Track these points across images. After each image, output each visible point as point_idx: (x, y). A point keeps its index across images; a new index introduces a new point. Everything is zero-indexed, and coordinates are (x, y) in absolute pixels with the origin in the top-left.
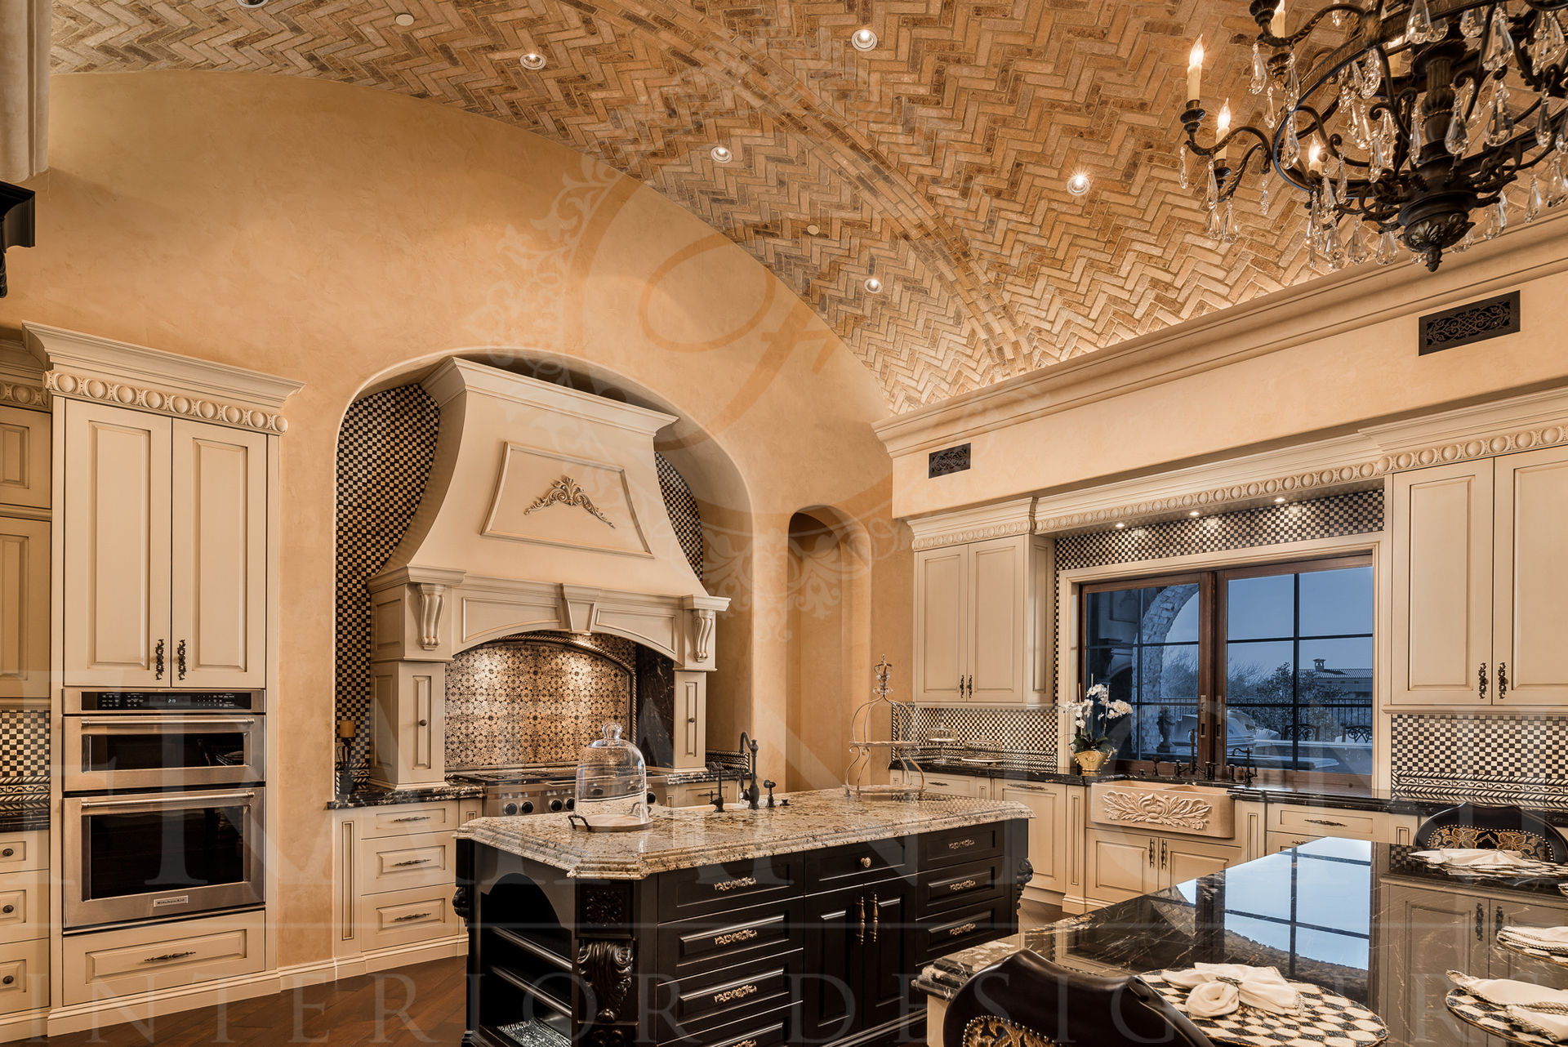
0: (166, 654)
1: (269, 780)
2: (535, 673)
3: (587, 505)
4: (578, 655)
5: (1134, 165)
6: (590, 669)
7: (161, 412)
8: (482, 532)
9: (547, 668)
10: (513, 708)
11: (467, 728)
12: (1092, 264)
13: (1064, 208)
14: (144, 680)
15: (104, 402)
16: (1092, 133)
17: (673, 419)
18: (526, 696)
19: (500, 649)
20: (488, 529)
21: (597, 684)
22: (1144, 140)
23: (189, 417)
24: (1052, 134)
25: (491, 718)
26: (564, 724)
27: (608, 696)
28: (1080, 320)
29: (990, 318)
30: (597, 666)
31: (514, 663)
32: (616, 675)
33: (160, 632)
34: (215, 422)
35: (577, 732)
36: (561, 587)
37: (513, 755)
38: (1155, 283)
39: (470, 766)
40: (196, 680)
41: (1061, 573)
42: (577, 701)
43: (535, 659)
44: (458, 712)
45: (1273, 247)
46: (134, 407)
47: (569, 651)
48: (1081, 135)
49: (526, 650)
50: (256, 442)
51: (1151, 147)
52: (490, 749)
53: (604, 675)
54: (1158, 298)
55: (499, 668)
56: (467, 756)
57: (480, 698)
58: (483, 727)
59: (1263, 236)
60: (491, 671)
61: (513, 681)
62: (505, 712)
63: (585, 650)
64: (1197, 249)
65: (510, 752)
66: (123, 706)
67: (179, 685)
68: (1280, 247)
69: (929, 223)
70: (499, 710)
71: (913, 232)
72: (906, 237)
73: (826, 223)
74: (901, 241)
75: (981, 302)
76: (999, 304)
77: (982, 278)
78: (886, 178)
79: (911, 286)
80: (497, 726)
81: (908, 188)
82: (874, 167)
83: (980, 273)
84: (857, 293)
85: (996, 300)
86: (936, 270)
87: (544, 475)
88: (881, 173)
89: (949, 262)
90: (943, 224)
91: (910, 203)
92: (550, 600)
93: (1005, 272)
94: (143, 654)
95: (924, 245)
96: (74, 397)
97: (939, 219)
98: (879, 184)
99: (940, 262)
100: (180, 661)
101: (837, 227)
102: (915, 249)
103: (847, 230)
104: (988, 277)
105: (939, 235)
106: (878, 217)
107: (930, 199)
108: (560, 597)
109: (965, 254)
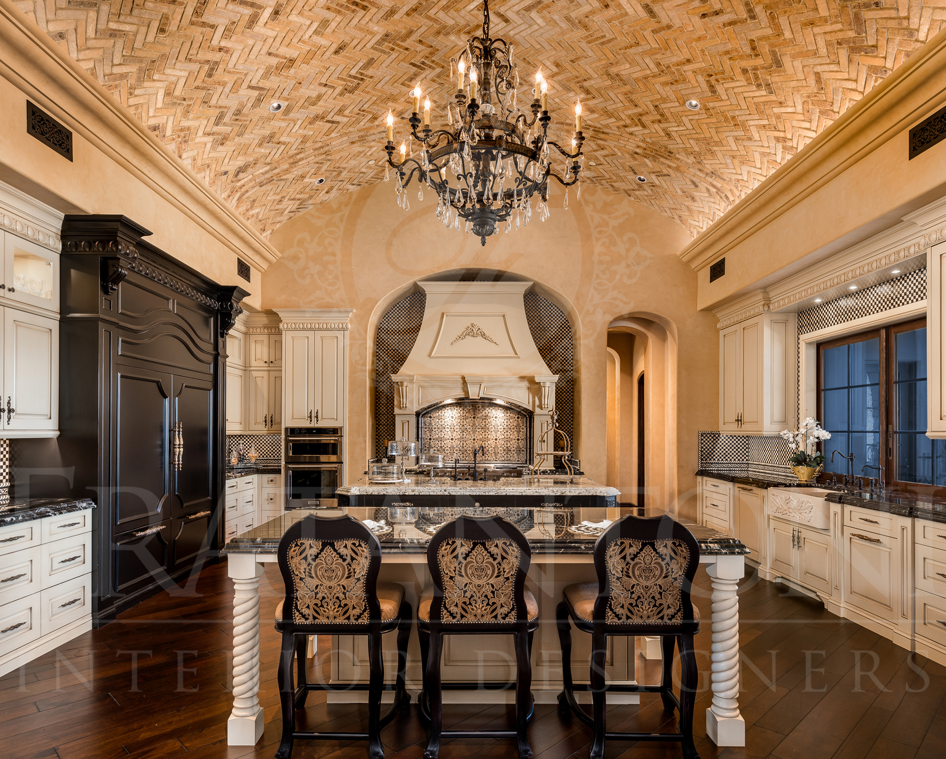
0: (313, 415)
1: (344, 460)
2: (474, 418)
3: (483, 335)
4: (497, 408)
5: (711, 87)
6: (503, 414)
7: (311, 329)
8: (430, 355)
9: (480, 415)
10: (463, 434)
11: (441, 443)
12: (737, 139)
13: (697, 117)
14: (306, 424)
15: (295, 329)
16: (676, 81)
17: (531, 283)
18: (470, 428)
19: (457, 406)
20: (433, 354)
21: (507, 422)
22: (705, 74)
23: (319, 329)
24: (658, 88)
25: (452, 439)
26: (489, 442)
27: (513, 428)
28: (753, 170)
29: (708, 179)
30: (507, 413)
31: (463, 413)
32: (518, 418)
33: (311, 408)
34: (327, 329)
35: (496, 447)
36: (463, 378)
38: (777, 139)
40: (322, 424)
41: (801, 337)
42: (496, 432)
43: (474, 411)
44: (437, 436)
45: (826, 101)
46: (303, 329)
47: (492, 406)
48: (672, 84)
49: (470, 406)
50: (340, 334)
51: (712, 75)
53: (511, 418)
54: (784, 148)
55: (456, 416)
57: (447, 430)
58: (448, 443)
59: (815, 96)
60: (452, 417)
61: (463, 422)
62: (459, 437)
63: (500, 406)
64: (785, 114)
65: (462, 456)
66: (300, 433)
67: (317, 426)
68: (830, 100)
69: (641, 144)
70: (456, 435)
71: (638, 150)
72: (636, 153)
73: (596, 158)
74: (636, 156)
75: (699, 173)
76: (708, 172)
77: (689, 161)
78: (603, 133)
79: (659, 174)
80: (456, 443)
81: (617, 133)
82: (594, 130)
83: (685, 159)
84: (637, 184)
85: (705, 170)
86: (663, 164)
87: (462, 325)
88: (599, 132)
89: (666, 158)
90: (647, 142)
91: (623, 138)
92: (460, 385)
93: (697, 155)
94: (306, 415)
95: (648, 154)
96: (287, 330)
97: (644, 141)
98: (602, 136)
99: (662, 159)
100: (317, 417)
101: (602, 159)
102: (645, 157)
103: (607, 158)
104: (691, 160)
105: (650, 148)
106: (615, 149)
107: (631, 134)
108: (464, 382)
109: (670, 152)
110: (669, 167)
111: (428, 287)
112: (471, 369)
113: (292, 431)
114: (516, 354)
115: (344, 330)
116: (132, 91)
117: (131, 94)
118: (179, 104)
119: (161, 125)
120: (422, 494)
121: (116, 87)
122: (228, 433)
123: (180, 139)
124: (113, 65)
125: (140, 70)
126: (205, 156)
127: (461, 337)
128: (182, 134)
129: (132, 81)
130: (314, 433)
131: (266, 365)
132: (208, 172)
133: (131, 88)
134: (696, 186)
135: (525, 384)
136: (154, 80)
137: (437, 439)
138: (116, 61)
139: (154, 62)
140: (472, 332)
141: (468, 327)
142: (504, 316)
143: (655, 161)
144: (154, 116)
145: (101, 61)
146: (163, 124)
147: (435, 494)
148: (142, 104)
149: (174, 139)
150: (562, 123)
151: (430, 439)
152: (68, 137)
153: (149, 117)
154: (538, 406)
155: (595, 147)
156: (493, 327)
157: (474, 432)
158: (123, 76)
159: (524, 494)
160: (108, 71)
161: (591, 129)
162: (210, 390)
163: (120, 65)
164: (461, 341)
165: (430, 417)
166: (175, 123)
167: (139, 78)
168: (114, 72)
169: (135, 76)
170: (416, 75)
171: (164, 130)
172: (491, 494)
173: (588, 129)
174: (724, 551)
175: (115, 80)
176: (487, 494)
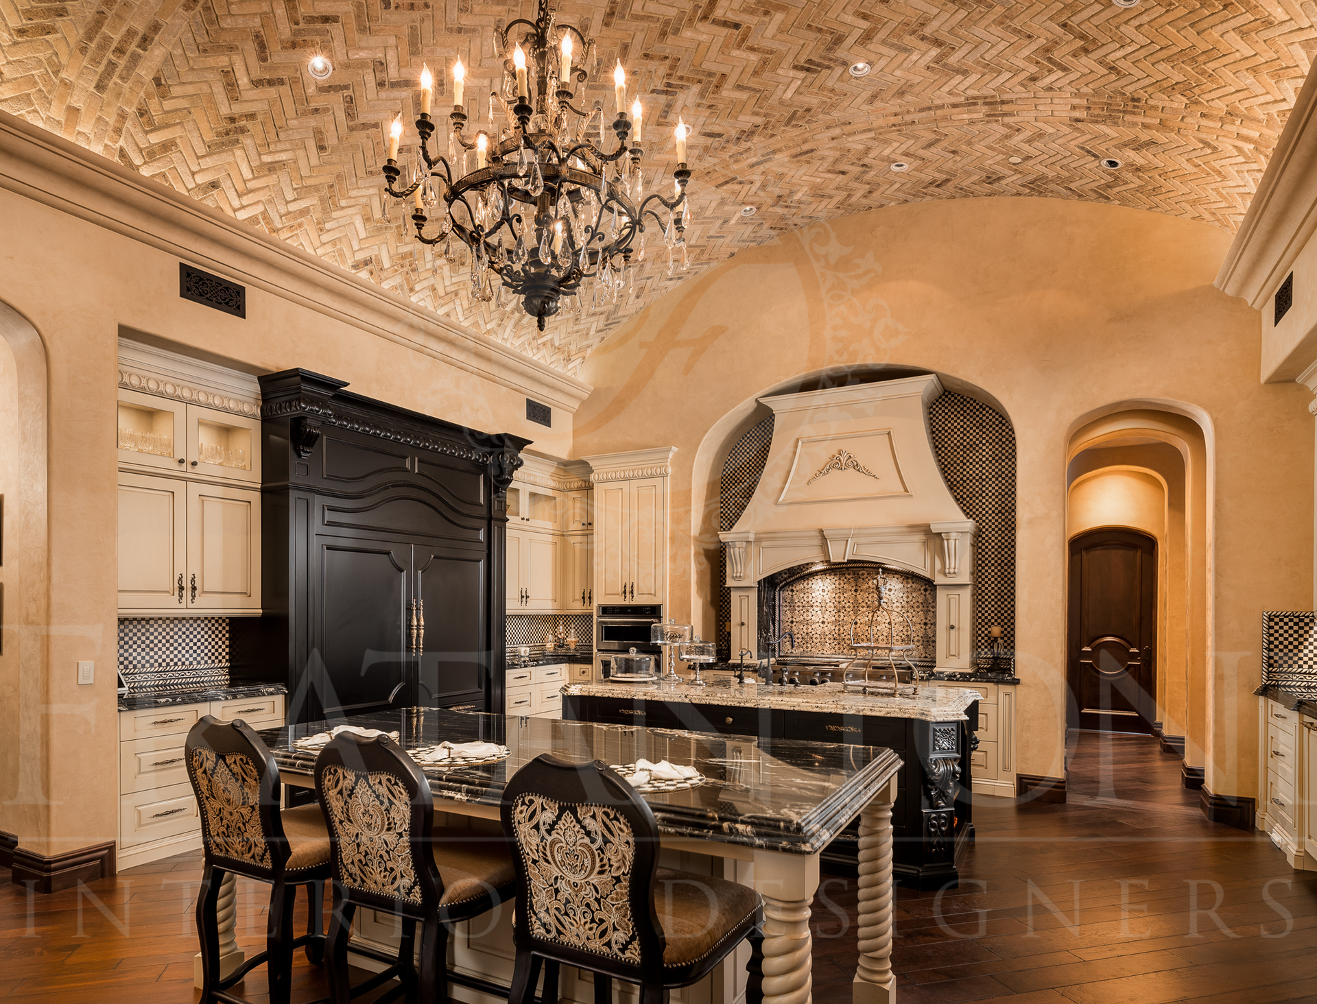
2: (856, 591)
3: (856, 466)
4: (891, 576)
6: (901, 586)
7: (625, 479)
8: (776, 503)
9: (865, 586)
10: (839, 616)
11: (807, 629)
14: (620, 601)
17: (932, 377)
18: (849, 607)
19: (830, 575)
20: (781, 500)
21: (908, 597)
23: (634, 478)
25: (823, 622)
26: (879, 628)
27: (918, 607)
30: (908, 583)
31: (840, 584)
32: (926, 590)
33: (626, 581)
34: (643, 478)
35: (890, 635)
36: (821, 531)
37: (839, 649)
39: (809, 654)
40: (639, 600)
42: (890, 611)
43: (856, 580)
44: (802, 618)
49: (849, 574)
50: (658, 482)
52: (823, 644)
53: (915, 590)
55: (829, 588)
56: (807, 647)
57: (816, 609)
58: (818, 629)
60: (823, 590)
61: (839, 597)
62: (833, 618)
65: (837, 647)
66: (613, 613)
67: (633, 603)
69: (1076, 101)
70: (829, 617)
71: (1077, 114)
72: (1077, 120)
73: (1017, 151)
74: (1079, 125)
75: (1204, 122)
76: (1223, 114)
77: (1175, 105)
78: (1003, 102)
79: (1138, 146)
80: (828, 628)
81: (1025, 95)
82: (986, 104)
83: (1167, 104)
84: (1110, 174)
85: (1215, 112)
86: (1134, 124)
87: (824, 453)
88: (995, 103)
89: (1134, 113)
90: (1086, 94)
91: (1041, 101)
92: (817, 541)
93: (1184, 88)
94: (620, 590)
95: (1098, 115)
96: (600, 482)
97: (1078, 94)
98: (1005, 108)
99: (1128, 117)
100: (632, 592)
101: (1026, 147)
102: (1097, 122)
103: (1036, 144)
104: (1180, 102)
105: (1095, 103)
106: (1039, 124)
107: (1050, 89)
108: (824, 539)
109: (1133, 100)
110: (1145, 126)
111: (776, 404)
112: (834, 518)
113: (606, 610)
114: (906, 491)
115: (663, 476)
116: (321, 226)
117: (321, 230)
118: (386, 228)
119: (373, 257)
120: (656, 699)
121: (300, 225)
122: (508, 612)
123: (405, 269)
124: (287, 202)
125: (321, 200)
126: (447, 283)
127: (822, 472)
128: (407, 262)
129: (316, 215)
130: (628, 613)
131: (585, 528)
132: (458, 302)
133: (319, 223)
134: (1215, 149)
135: (920, 537)
136: (343, 208)
137: (801, 622)
138: (289, 197)
139: (332, 186)
140: (838, 463)
141: (834, 456)
142: (889, 434)
143: (1116, 124)
144: (361, 249)
145: (271, 202)
146: (376, 256)
147: (672, 700)
148: (340, 238)
149: (396, 271)
150: (930, 109)
151: (792, 622)
152: (238, 293)
153: (354, 252)
154: (939, 572)
155: (1005, 131)
156: (872, 453)
157: (856, 612)
158: (304, 212)
159: (796, 709)
160: (283, 210)
161: (980, 102)
162: (479, 561)
163: (295, 200)
164: (822, 478)
165: (792, 591)
166: (391, 252)
167: (324, 210)
168: (290, 210)
169: (319, 208)
170: (669, 106)
171: (379, 261)
172: (748, 705)
173: (975, 104)
174: (758, 841)
175: (295, 218)
176: (742, 705)
